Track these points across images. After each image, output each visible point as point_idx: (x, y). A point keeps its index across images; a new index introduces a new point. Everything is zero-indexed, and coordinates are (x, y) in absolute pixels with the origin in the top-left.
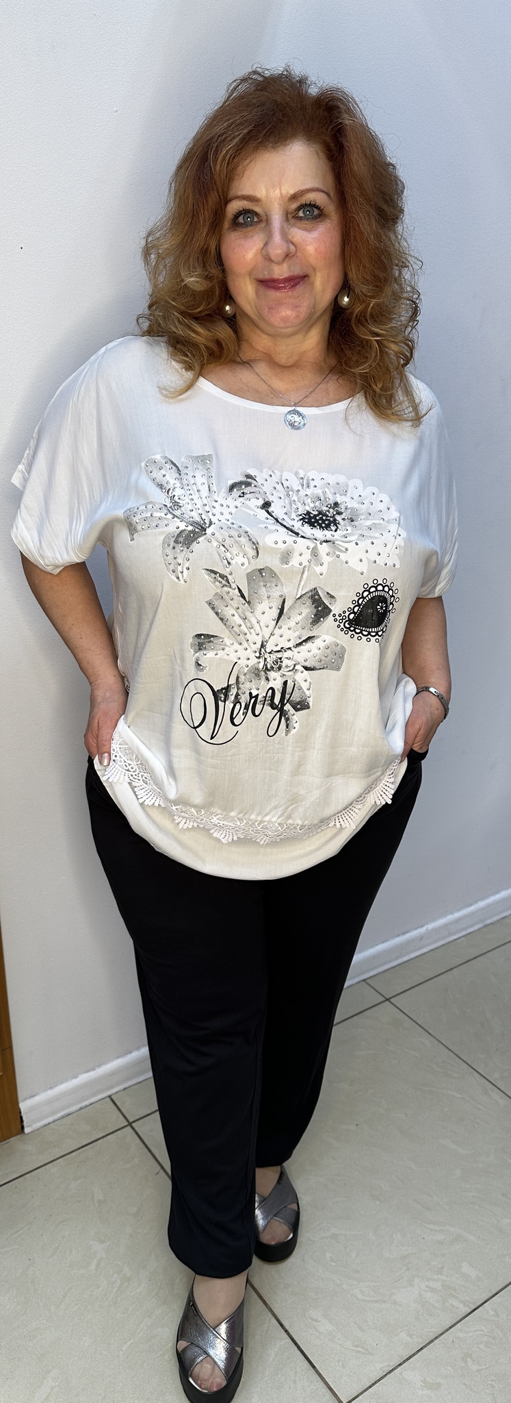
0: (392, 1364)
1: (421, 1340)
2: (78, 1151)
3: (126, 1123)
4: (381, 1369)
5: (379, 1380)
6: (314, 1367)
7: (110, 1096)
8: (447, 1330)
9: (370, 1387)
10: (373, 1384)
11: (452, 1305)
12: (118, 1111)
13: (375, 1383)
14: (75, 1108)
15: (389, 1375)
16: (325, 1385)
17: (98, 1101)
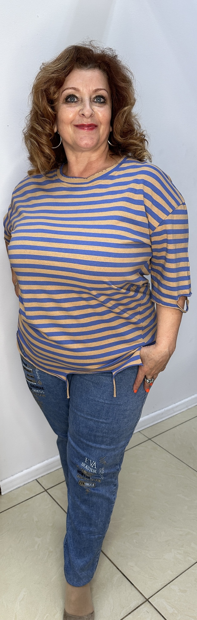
0: (166, 583)
1: (177, 573)
3: (44, 490)
4: (161, 585)
5: (161, 589)
6: (133, 585)
7: (36, 480)
9: (157, 592)
10: (159, 591)
11: (188, 559)
12: (40, 486)
14: (22, 485)
15: (165, 587)
16: (138, 592)
17: (31, 482)
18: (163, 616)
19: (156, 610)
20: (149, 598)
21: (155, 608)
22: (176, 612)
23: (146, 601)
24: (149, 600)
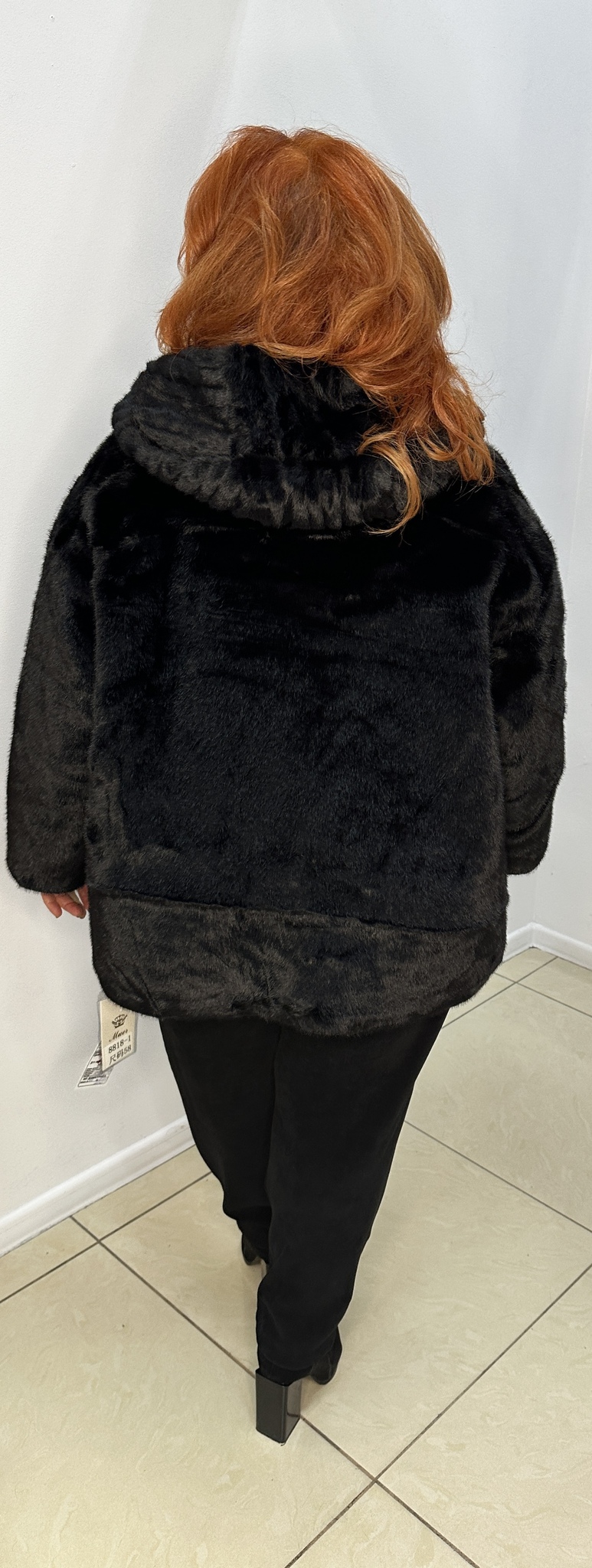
0: (415, 1433)
1: (438, 1407)
2: (48, 1276)
3: (95, 1241)
4: (405, 1440)
5: (405, 1450)
6: (338, 1448)
7: (71, 1216)
8: (462, 1394)
9: (397, 1458)
10: (400, 1455)
11: (462, 1370)
12: (84, 1231)
13: (402, 1453)
14: (35, 1232)
15: (414, 1444)
16: (351, 1464)
17: (58, 1223)
18: (415, 1514)
19: (399, 1500)
20: (380, 1475)
21: (395, 1497)
22: (447, 1499)
23: (371, 1484)
24: (379, 1480)
